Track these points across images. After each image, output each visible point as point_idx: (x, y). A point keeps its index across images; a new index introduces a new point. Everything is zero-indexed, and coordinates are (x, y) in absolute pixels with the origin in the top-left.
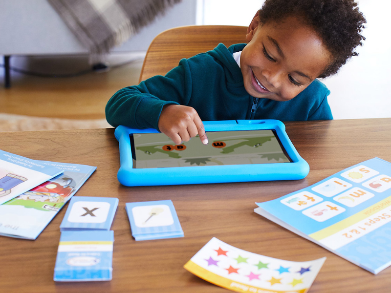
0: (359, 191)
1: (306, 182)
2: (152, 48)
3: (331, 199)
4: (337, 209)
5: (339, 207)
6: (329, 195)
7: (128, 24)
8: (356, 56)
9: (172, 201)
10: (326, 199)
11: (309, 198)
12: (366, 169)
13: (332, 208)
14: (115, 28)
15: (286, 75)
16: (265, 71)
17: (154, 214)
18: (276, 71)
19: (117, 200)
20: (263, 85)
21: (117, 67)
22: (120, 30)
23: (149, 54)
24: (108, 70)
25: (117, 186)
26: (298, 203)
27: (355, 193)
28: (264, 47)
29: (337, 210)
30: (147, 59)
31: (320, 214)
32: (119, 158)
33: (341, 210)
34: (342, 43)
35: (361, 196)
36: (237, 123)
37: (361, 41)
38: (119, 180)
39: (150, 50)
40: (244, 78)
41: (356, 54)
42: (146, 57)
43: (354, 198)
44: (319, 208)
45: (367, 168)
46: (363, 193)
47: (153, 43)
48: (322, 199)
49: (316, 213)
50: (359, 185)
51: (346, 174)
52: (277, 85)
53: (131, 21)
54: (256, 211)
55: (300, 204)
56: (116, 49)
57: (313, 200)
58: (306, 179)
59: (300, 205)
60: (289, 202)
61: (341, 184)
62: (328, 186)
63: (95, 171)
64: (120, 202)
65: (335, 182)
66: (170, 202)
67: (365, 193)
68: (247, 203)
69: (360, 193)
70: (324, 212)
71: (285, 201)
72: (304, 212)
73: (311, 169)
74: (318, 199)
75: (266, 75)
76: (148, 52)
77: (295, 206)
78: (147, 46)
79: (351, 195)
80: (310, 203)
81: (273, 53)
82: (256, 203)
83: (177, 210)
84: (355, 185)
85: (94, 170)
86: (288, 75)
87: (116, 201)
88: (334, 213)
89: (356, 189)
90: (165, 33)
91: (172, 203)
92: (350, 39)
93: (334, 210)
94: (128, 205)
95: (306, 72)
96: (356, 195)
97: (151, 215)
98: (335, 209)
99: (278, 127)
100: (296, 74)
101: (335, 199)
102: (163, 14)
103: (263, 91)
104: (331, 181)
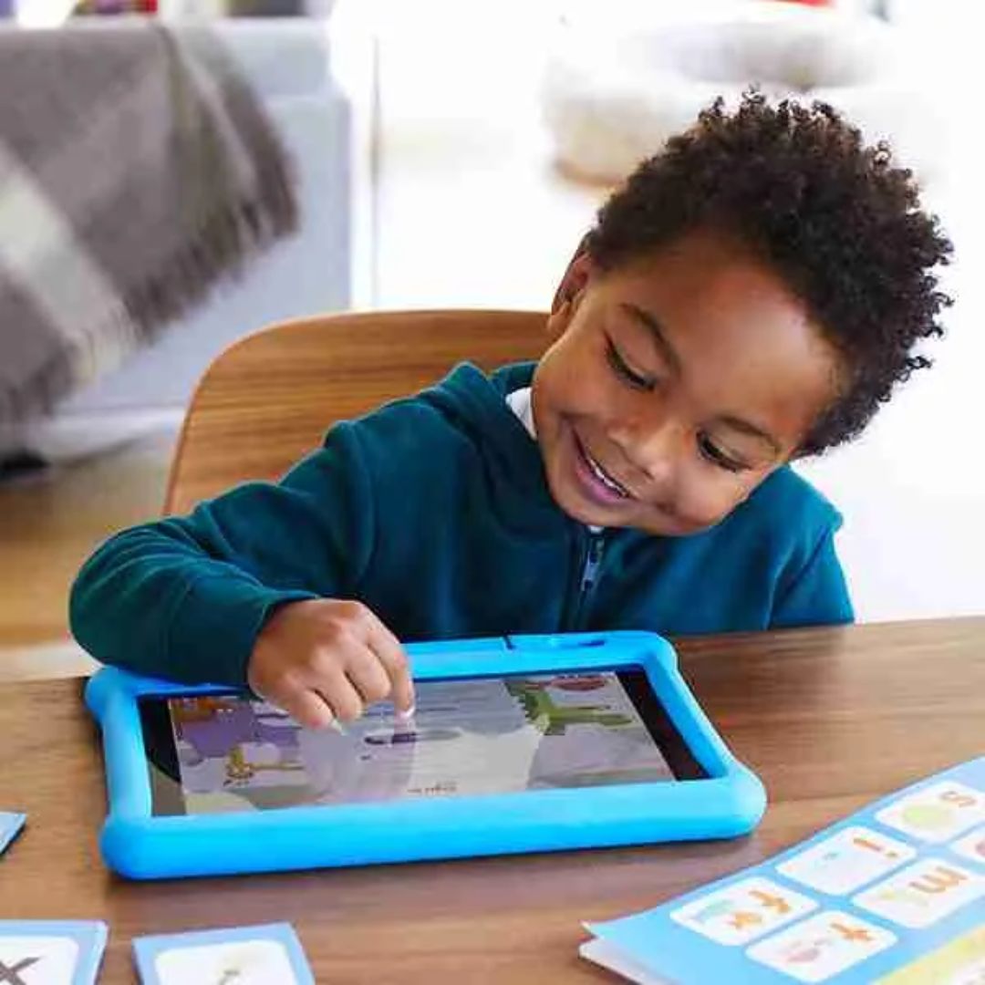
0: (940, 869)
1: (756, 844)
2: (207, 393)
3: (844, 903)
4: (869, 934)
5: (873, 931)
6: (836, 888)
7: (119, 314)
8: (923, 370)
9: (294, 926)
10: (826, 902)
11: (768, 902)
12: (961, 794)
13: (849, 935)
14: (72, 331)
15: (689, 433)
16: (616, 424)
17: (231, 973)
18: (656, 423)
19: (102, 929)
20: (613, 475)
21: (83, 463)
22: (90, 336)
23: (195, 416)
24: (52, 475)
25: (98, 880)
26: (734, 919)
27: (927, 877)
28: (610, 343)
29: (868, 939)
30: (191, 434)
31: (811, 955)
32: (104, 780)
33: (882, 940)
34: (874, 317)
35: (949, 890)
36: (510, 647)
37: (936, 318)
38: (106, 855)
39: (201, 403)
40: (549, 465)
41: (924, 363)
42: (186, 428)
43: (925, 895)
44: (805, 934)
45: (962, 790)
46: (956, 879)
47: (209, 378)
48: (812, 904)
49: (795, 952)
50: (940, 849)
51: (893, 812)
52: (660, 469)
53: (126, 303)
54: (587, 951)
55: (740, 921)
56: (78, 399)
57: (784, 908)
58: (756, 836)
59: (738, 925)
60: (699, 917)
61: (877, 849)
62: (833, 855)
63: (22, 830)
64: (110, 933)
65: (857, 841)
66: (285, 929)
67: (963, 878)
68: (555, 924)
69: (946, 878)
70: (822, 948)
71: (685, 912)
72: (752, 953)
73: (772, 799)
74: (799, 904)
75: (622, 437)
76: (193, 409)
77: (721, 931)
78: (186, 390)
79: (914, 885)
80: (771, 917)
81: (644, 359)
82: (586, 925)
83: (311, 958)
84: (924, 850)
85: (17, 826)
86: (698, 435)
87: (99, 933)
88: (857, 952)
89: (931, 865)
90: (247, 343)
91: (292, 932)
92: (899, 299)
93: (858, 943)
94: (142, 945)
95: (758, 418)
96: (932, 886)
97: (222, 975)
98: (861, 934)
99: (652, 658)
100: (724, 428)
101: (859, 901)
102: (237, 277)
103: (613, 499)
104: (842, 840)
